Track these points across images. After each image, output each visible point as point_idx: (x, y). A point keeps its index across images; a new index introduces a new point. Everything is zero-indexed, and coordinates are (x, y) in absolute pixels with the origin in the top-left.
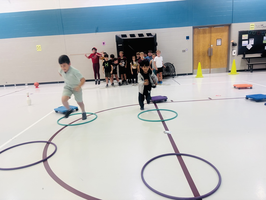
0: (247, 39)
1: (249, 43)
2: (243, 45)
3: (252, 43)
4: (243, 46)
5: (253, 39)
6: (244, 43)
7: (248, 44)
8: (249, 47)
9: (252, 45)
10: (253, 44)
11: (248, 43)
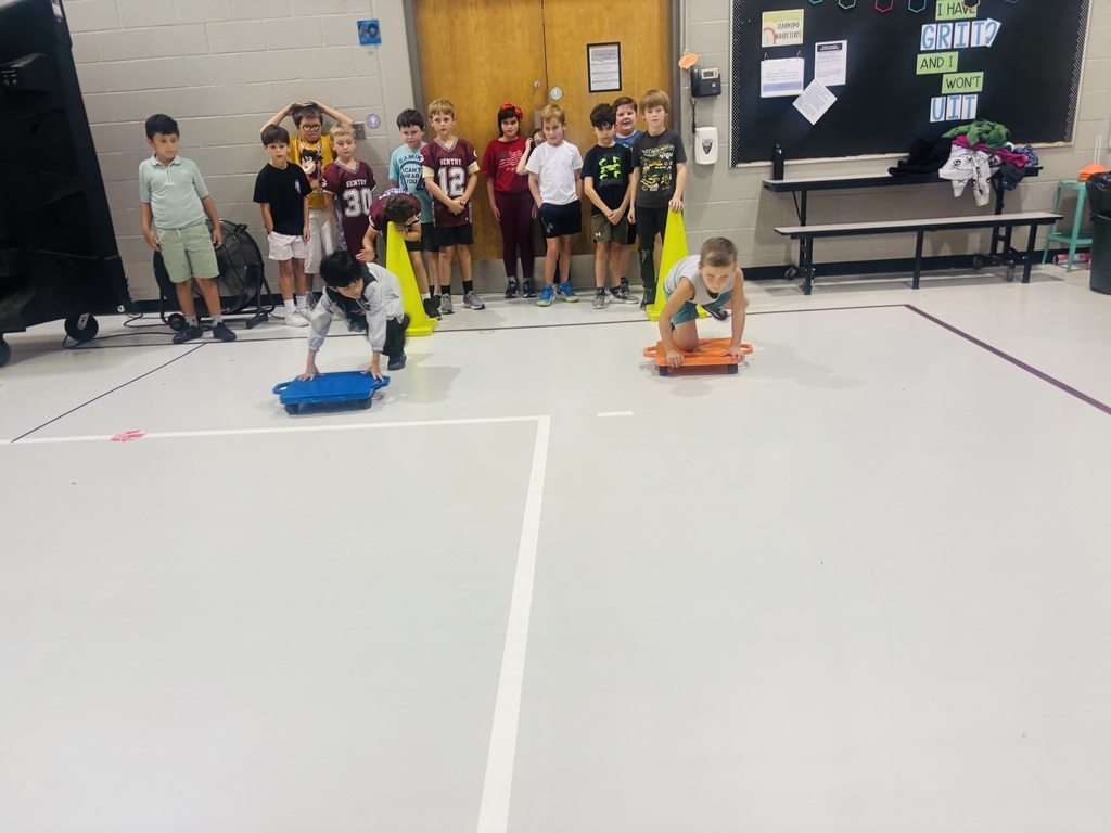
0: (799, 41)
1: (809, 76)
2: (769, 88)
3: (837, 72)
4: (764, 94)
5: (845, 43)
6: (778, 77)
7: (806, 84)
8: (814, 105)
9: (832, 89)
10: (841, 80)
11: (800, 78)
